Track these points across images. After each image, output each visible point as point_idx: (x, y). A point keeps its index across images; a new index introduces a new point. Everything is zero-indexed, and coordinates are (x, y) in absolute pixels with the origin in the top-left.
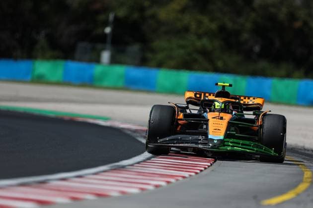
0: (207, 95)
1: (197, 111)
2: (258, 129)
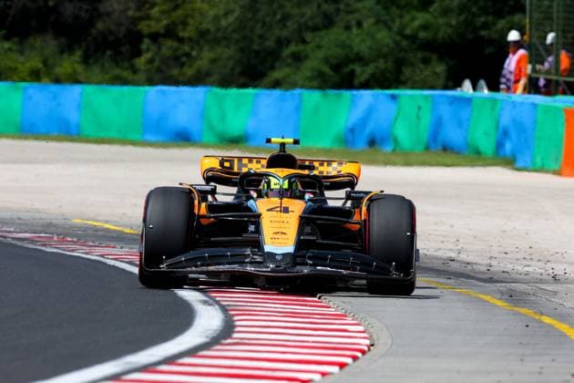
0: (245, 161)
1: (233, 197)
2: (360, 230)
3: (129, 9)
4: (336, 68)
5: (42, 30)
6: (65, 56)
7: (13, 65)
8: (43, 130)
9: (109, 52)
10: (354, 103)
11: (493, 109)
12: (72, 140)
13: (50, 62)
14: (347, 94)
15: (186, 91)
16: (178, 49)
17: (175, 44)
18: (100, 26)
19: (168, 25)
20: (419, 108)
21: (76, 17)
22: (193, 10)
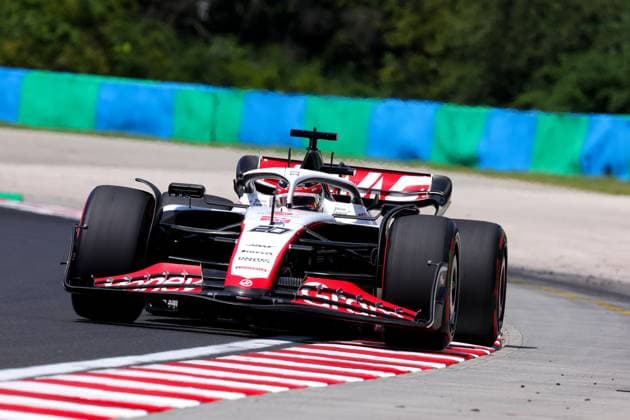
3: (375, 18)
9: (351, 64)
14: (584, 119)
16: (423, 65)
18: (341, 37)
21: (318, 26)
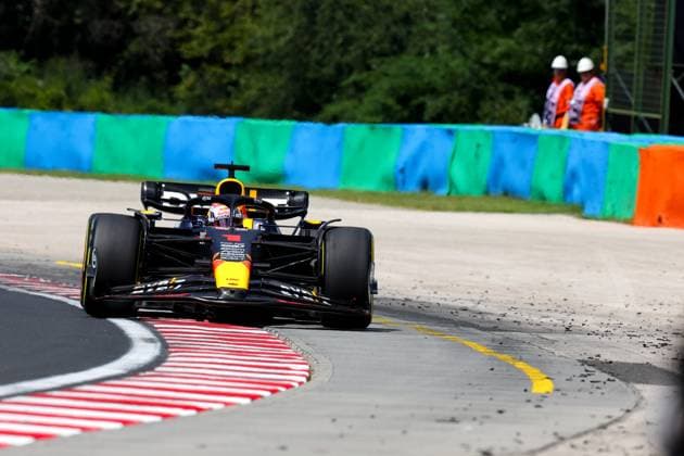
3: (169, 28)
4: (404, 100)
5: (65, 52)
6: (92, 81)
7: (31, 91)
8: (49, 165)
9: (143, 79)
10: (404, 139)
11: (561, 148)
12: (83, 176)
13: (74, 87)
15: (213, 122)
16: (223, 76)
17: (220, 71)
18: (133, 47)
19: (213, 49)
20: (478, 146)
21: (107, 37)
22: (242, 31)
